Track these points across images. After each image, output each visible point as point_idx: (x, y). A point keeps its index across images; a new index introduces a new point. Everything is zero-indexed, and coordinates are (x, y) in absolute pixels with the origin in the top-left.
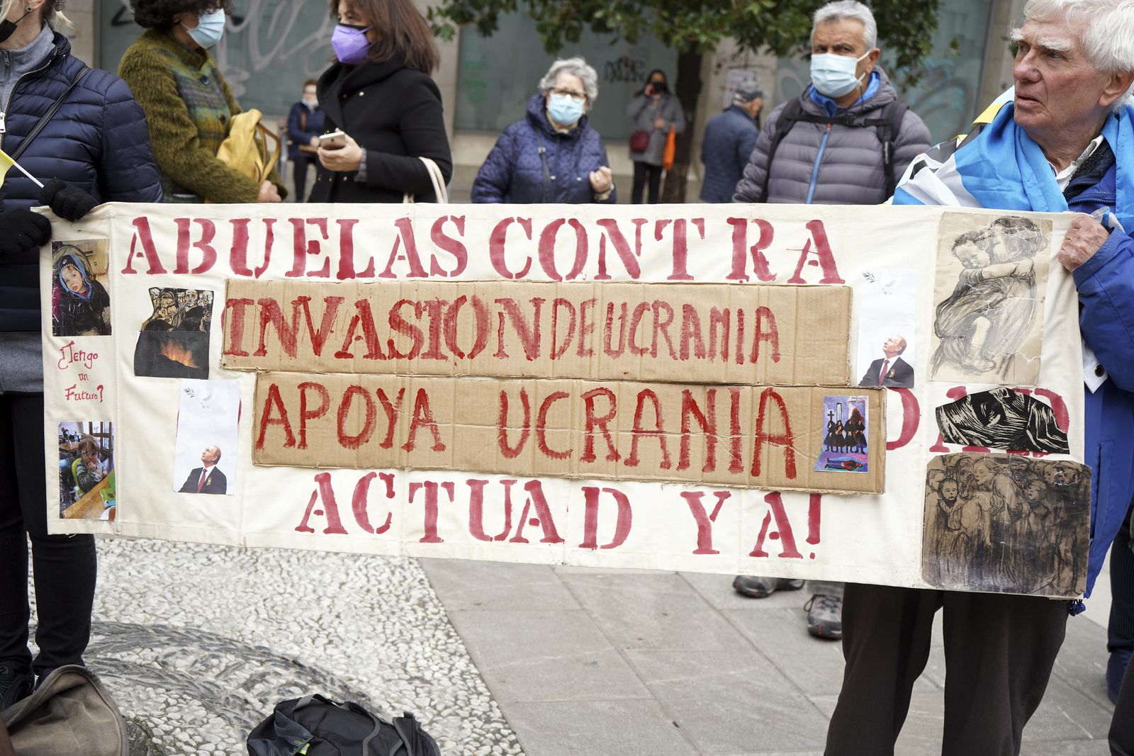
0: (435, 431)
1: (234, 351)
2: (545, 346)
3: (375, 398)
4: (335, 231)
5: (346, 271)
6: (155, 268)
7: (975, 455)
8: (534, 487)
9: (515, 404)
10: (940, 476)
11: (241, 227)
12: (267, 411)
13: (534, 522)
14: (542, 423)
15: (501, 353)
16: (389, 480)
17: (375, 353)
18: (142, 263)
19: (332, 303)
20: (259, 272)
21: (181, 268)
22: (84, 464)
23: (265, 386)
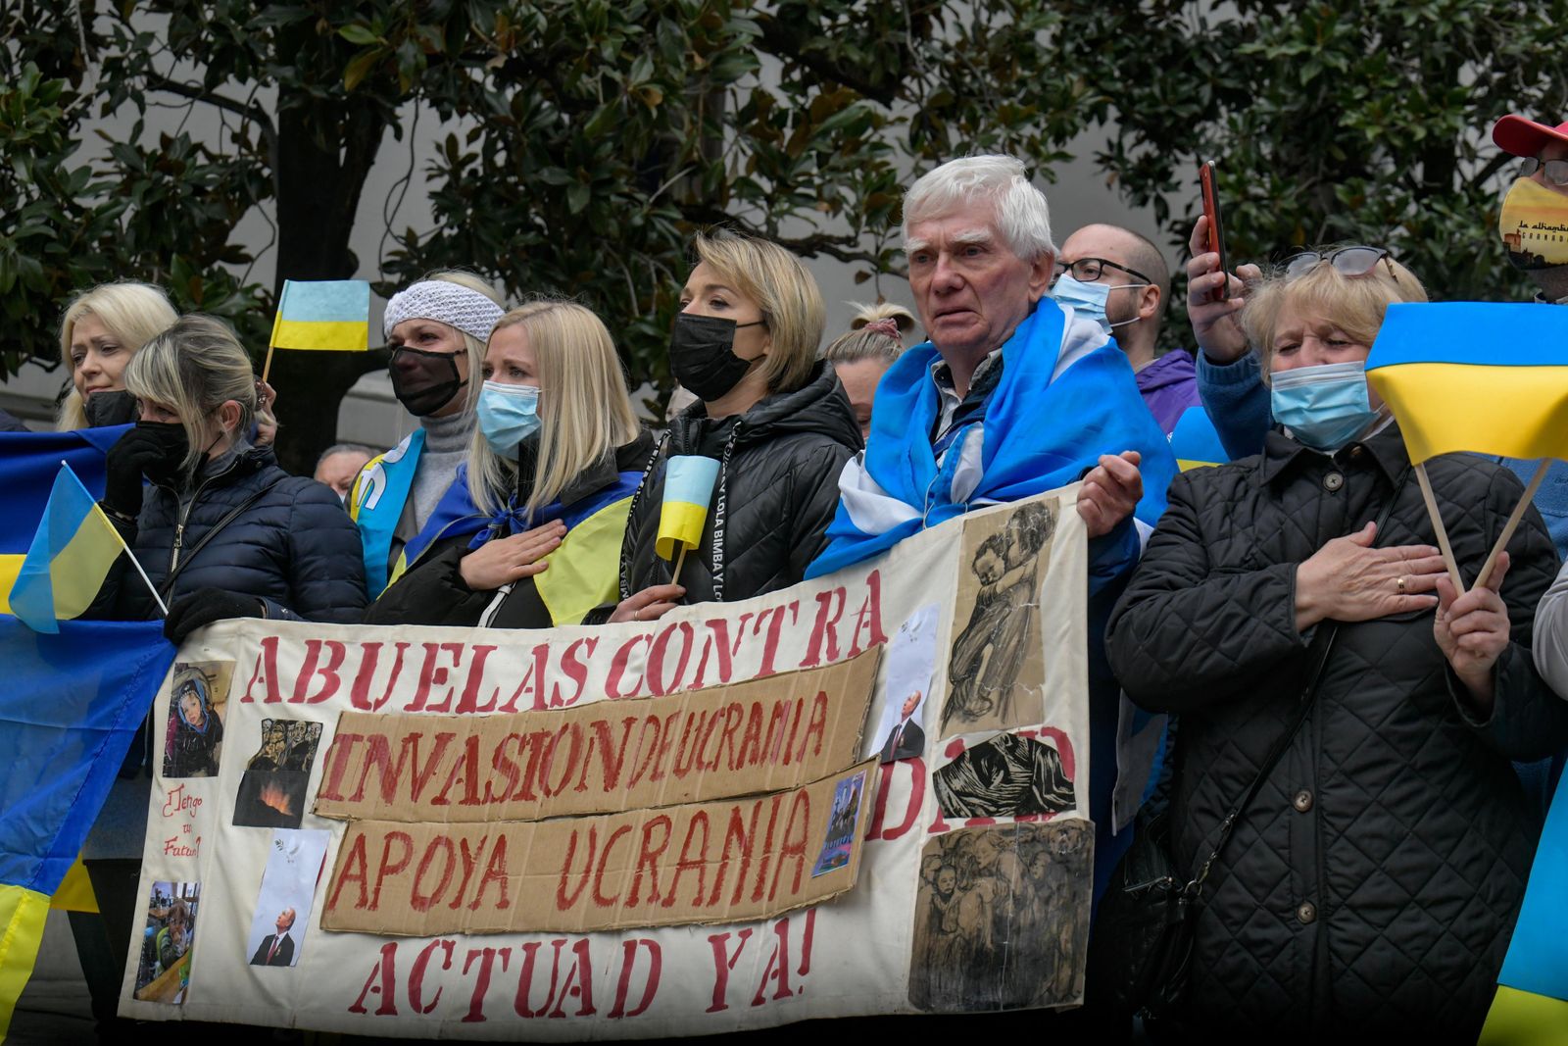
0: (504, 886)
1: (329, 794)
2: (624, 776)
3: (458, 851)
4: (467, 656)
5: (468, 703)
6: (273, 697)
7: (977, 829)
8: (582, 948)
9: (583, 842)
10: (936, 864)
11: (372, 650)
12: (348, 866)
13: (575, 992)
14: (603, 863)
15: (582, 786)
16: (449, 947)
17: (471, 799)
18: (260, 691)
19: (443, 739)
20: (379, 703)
21: (298, 697)
22: (170, 935)
23: (353, 835)
